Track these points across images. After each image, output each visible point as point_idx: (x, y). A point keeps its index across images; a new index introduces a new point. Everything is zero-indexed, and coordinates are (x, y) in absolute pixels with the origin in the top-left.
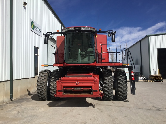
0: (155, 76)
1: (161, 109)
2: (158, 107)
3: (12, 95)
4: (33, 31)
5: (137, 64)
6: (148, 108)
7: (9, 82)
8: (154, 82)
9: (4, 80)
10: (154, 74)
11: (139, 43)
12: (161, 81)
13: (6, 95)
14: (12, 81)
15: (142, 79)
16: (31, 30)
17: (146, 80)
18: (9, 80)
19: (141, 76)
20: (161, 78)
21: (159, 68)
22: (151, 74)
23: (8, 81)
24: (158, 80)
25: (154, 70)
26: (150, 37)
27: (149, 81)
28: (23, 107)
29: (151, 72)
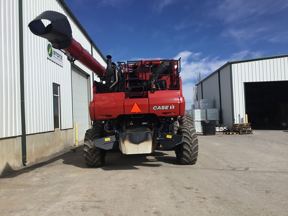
0: (241, 125)
1: (238, 169)
2: (233, 167)
3: (26, 157)
4: (50, 60)
5: (214, 107)
6: (220, 168)
7: (21, 137)
8: (240, 134)
9: (13, 136)
10: (240, 122)
11: (217, 74)
12: (249, 132)
13: (17, 156)
14: (24, 136)
15: (221, 130)
16: (48, 59)
17: (226, 132)
18: (21, 136)
19: (220, 127)
20: (250, 129)
21: (247, 112)
22: (235, 123)
23: (19, 136)
24: (245, 131)
25: (239, 115)
26: (233, 65)
27: (231, 133)
28: (45, 173)
29: (235, 119)
